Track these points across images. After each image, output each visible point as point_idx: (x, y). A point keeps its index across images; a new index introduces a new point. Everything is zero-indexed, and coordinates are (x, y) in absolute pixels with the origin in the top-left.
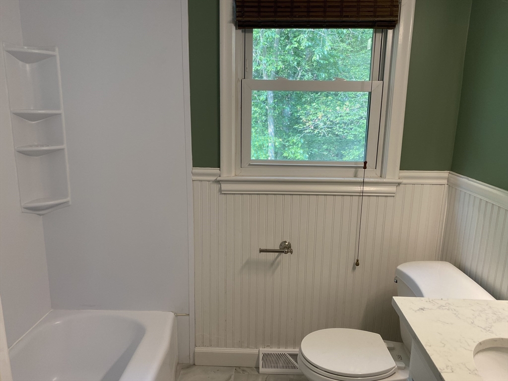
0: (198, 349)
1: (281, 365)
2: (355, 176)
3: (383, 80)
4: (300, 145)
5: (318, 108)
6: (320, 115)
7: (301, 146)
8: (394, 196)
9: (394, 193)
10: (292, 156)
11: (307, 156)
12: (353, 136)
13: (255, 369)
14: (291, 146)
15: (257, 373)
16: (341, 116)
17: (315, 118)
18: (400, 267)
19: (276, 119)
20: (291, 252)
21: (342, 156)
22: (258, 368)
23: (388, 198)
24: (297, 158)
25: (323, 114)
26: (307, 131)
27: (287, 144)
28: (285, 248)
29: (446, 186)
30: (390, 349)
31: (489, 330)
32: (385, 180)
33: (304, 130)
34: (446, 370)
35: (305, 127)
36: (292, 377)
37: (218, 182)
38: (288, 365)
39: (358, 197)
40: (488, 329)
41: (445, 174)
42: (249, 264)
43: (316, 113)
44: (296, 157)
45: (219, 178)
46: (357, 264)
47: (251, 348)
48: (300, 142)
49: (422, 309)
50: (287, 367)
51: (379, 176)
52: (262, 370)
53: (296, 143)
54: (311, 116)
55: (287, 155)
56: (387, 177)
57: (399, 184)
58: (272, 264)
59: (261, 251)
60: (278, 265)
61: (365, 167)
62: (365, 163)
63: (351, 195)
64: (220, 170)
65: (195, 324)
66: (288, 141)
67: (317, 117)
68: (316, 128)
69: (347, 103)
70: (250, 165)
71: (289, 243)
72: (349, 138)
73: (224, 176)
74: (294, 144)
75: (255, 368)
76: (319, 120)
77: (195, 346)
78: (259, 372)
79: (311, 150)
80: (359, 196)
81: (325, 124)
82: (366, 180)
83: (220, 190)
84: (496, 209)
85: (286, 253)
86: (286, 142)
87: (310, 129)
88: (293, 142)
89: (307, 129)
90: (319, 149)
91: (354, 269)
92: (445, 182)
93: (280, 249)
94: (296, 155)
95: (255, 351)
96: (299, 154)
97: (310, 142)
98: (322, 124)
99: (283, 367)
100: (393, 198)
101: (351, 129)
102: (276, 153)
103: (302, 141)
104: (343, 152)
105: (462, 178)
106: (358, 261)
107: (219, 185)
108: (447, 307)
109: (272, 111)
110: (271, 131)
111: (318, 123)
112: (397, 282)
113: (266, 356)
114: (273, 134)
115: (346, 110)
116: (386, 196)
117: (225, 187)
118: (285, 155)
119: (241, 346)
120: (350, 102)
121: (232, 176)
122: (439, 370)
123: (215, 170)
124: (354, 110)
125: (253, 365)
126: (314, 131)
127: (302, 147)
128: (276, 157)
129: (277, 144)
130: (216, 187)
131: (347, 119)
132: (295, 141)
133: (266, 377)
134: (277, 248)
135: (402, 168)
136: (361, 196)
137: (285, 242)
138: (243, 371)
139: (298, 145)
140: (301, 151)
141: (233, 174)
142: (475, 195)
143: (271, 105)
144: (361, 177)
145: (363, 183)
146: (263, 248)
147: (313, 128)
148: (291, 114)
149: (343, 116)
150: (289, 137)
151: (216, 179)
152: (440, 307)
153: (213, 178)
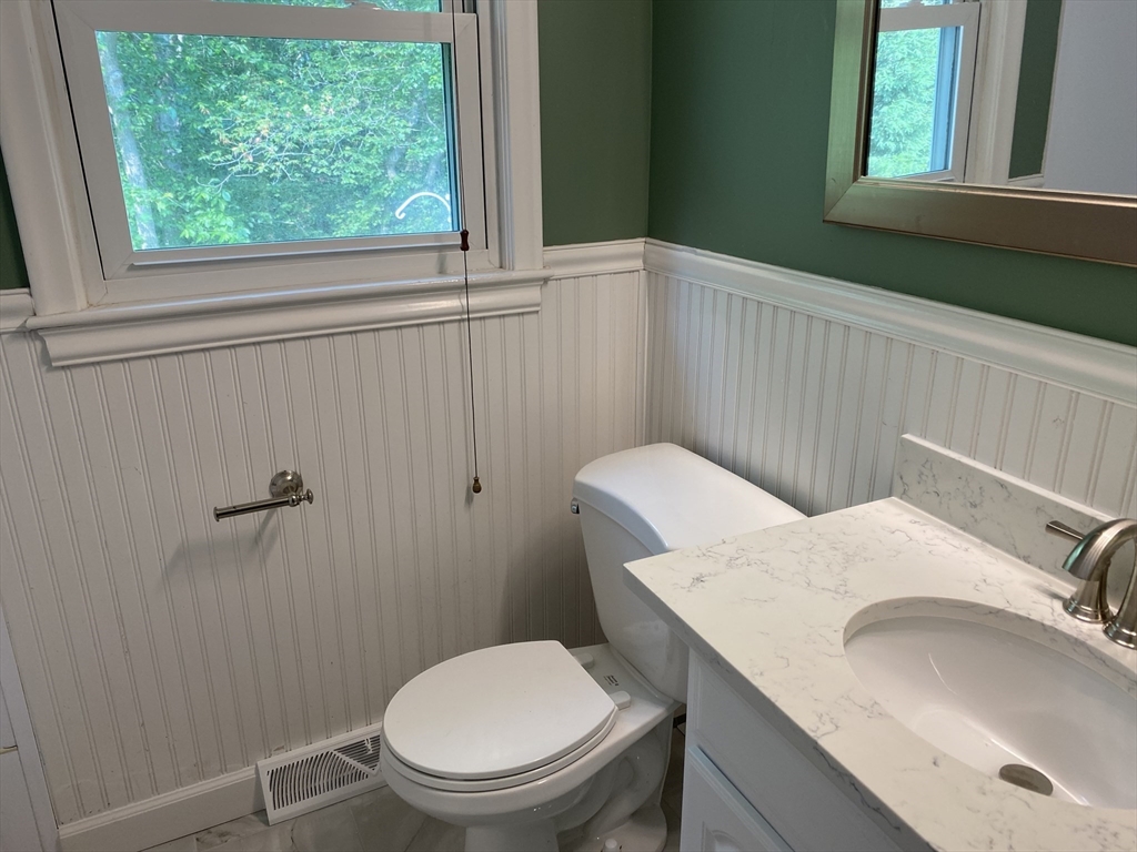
0: (67, 830)
1: (323, 782)
2: (442, 271)
3: (475, 12)
4: (223, 206)
5: (256, 110)
6: (266, 126)
7: (226, 208)
8: (537, 312)
9: (538, 305)
10: (208, 235)
11: (248, 231)
12: (354, 176)
13: (253, 817)
14: (197, 209)
15: (262, 827)
16: (316, 129)
17: (253, 135)
18: (584, 477)
19: (141, 140)
20: (310, 498)
21: (327, 226)
22: (261, 812)
23: (525, 317)
24: (221, 241)
25: (272, 124)
26: (238, 168)
27: (188, 204)
28: (288, 492)
29: (643, 273)
30: (588, 667)
31: (846, 592)
32: (515, 275)
33: (231, 165)
34: (824, 729)
35: (229, 157)
36: (357, 802)
37: (33, 333)
38: (341, 776)
39: (456, 324)
40: (842, 589)
41: (637, 245)
42: (186, 557)
43: (253, 122)
44: (218, 237)
45: (33, 322)
46: (477, 489)
47: (233, 770)
48: (222, 198)
49: (699, 579)
50: (341, 782)
51: (498, 265)
52: (274, 814)
53: (210, 202)
54: (241, 129)
55: (193, 234)
56: (517, 268)
57: (546, 280)
58: (257, 538)
59: (220, 515)
60: (273, 538)
61: (465, 247)
62: (465, 235)
63: (439, 320)
64: (31, 295)
65: (43, 764)
66: (188, 198)
67: (258, 132)
68: (259, 158)
69: (327, 95)
70: (132, 268)
71: (295, 474)
72: (344, 181)
73: (51, 313)
74: (205, 204)
75: (255, 813)
76: (263, 138)
77: (58, 823)
78: (267, 823)
79: (254, 216)
80: (459, 321)
81: (281, 148)
82: (472, 278)
83: (46, 359)
84: (767, 313)
85: (295, 503)
86: (184, 201)
87: (245, 161)
88: (203, 201)
89: (237, 163)
90: (273, 212)
91: (469, 500)
92: (639, 264)
93: (273, 494)
94: (217, 231)
95: (247, 773)
96: (224, 229)
97: (245, 198)
98: (272, 149)
99: (330, 787)
100: (535, 316)
101: (348, 159)
102: (159, 231)
103: (227, 195)
104: (333, 217)
105: (682, 250)
106: (476, 481)
107: (38, 344)
108: (743, 560)
109: (128, 119)
110: (134, 170)
111: (262, 145)
112: (578, 512)
113: (277, 776)
114: (142, 180)
115: (327, 113)
116: (521, 313)
117: (57, 346)
118: (187, 233)
119: (202, 775)
120: (335, 92)
121: (80, 311)
122: (812, 734)
123: (15, 297)
124: (345, 111)
125: (247, 807)
126: (257, 166)
127: (230, 211)
128: (161, 241)
129: (161, 206)
130: (28, 350)
131: (333, 134)
132: (207, 197)
133: (289, 828)
134: (264, 495)
135: (550, 239)
136: (463, 320)
137: (284, 474)
138: (222, 835)
139: (217, 206)
140: (230, 221)
141: (81, 303)
142: (717, 287)
143: (120, 103)
144: (456, 274)
145: (467, 288)
146: (224, 505)
147: (251, 160)
148: (183, 128)
149: (323, 128)
150: (187, 187)
151: (23, 326)
152: (731, 562)
153: (13, 324)
